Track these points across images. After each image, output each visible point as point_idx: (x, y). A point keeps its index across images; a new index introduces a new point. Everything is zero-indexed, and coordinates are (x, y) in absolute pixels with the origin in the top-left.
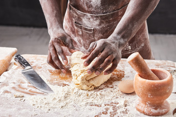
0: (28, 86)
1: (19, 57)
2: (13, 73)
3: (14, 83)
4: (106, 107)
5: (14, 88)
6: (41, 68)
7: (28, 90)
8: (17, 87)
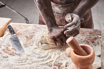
0: (12, 48)
1: (10, 27)
2: (5, 38)
3: (4, 46)
4: (54, 67)
5: (4, 50)
6: (22, 34)
7: (12, 51)
8: (5, 49)
